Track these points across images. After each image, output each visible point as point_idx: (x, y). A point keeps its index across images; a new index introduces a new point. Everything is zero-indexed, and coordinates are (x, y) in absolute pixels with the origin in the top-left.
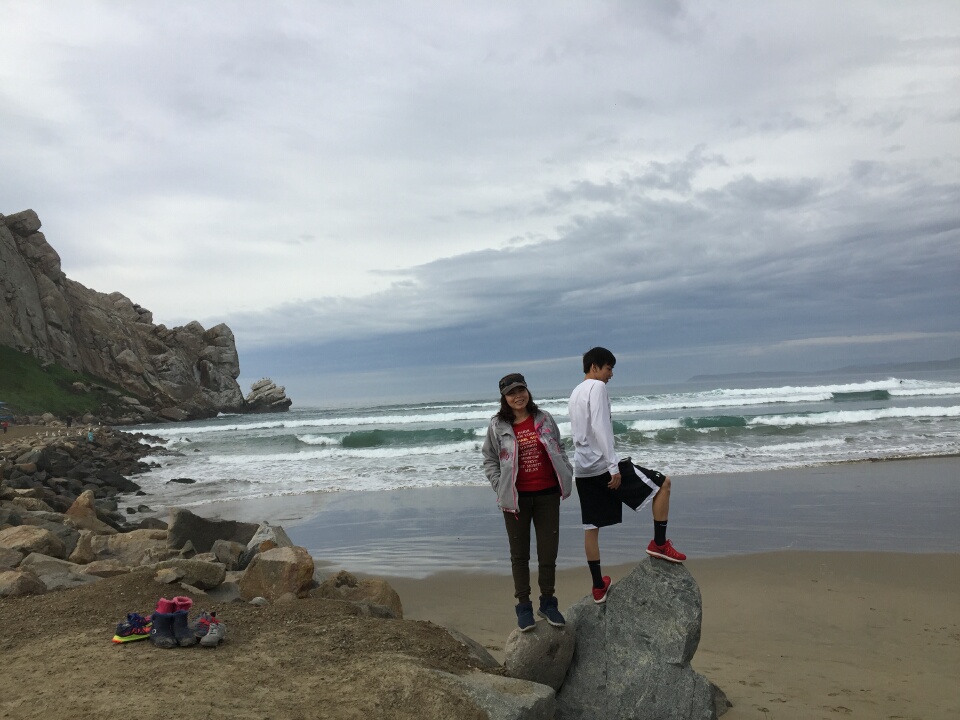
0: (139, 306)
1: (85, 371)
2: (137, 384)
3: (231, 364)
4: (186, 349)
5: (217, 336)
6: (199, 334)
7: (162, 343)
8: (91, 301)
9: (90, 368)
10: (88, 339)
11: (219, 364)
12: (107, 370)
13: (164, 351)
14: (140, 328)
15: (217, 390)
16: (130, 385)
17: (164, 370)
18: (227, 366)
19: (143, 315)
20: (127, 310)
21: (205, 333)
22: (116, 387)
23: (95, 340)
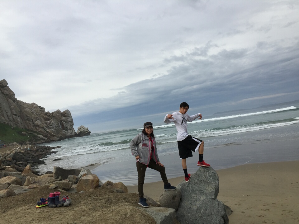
0: (40, 107)
1: (25, 128)
2: (42, 131)
3: (71, 122)
4: (56, 118)
5: (66, 113)
6: (60, 113)
7: (49, 117)
8: (25, 106)
9: (27, 127)
10: (26, 118)
11: (67, 122)
12: (32, 127)
13: (50, 120)
14: (41, 113)
15: (67, 130)
16: (40, 131)
17: (50, 126)
18: (70, 123)
19: (42, 109)
20: (37, 108)
21: (62, 113)
22: (36, 132)
23: (27, 118)
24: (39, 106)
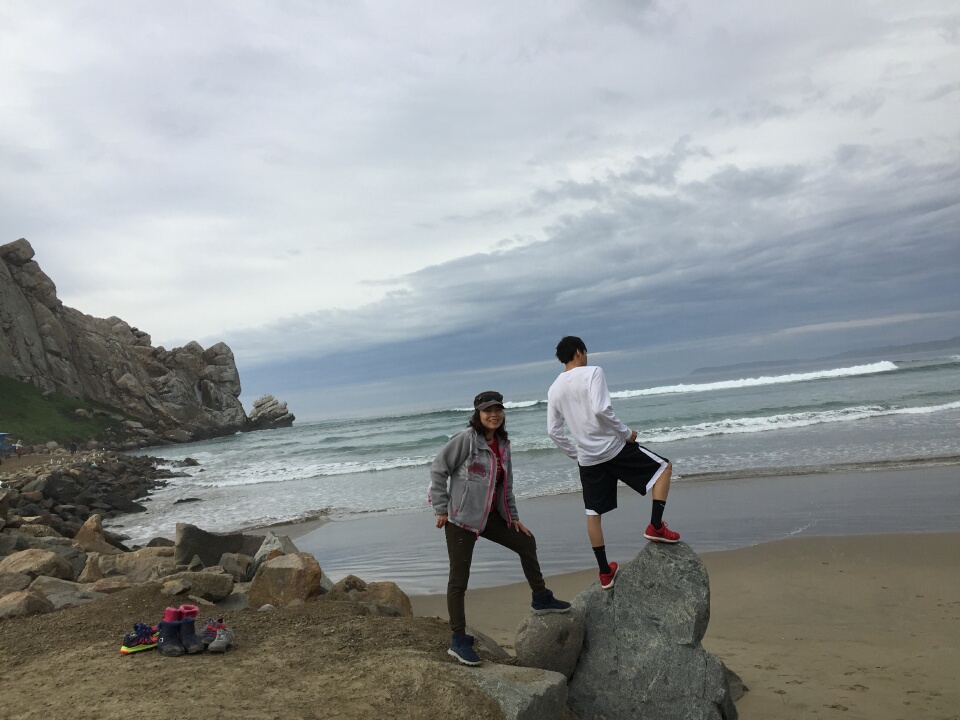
0: (136, 330)
1: (88, 399)
2: (139, 407)
3: (232, 382)
4: (186, 370)
5: (216, 355)
6: (199, 354)
7: (162, 365)
8: (88, 327)
9: (92, 395)
10: (88, 365)
11: (220, 383)
12: (108, 395)
13: (165, 374)
14: (139, 351)
15: (220, 409)
16: (131, 409)
17: (165, 392)
18: (228, 384)
19: (141, 338)
20: (125, 334)
21: (204, 353)
22: (120, 412)
23: (94, 366)
24: (132, 326)
